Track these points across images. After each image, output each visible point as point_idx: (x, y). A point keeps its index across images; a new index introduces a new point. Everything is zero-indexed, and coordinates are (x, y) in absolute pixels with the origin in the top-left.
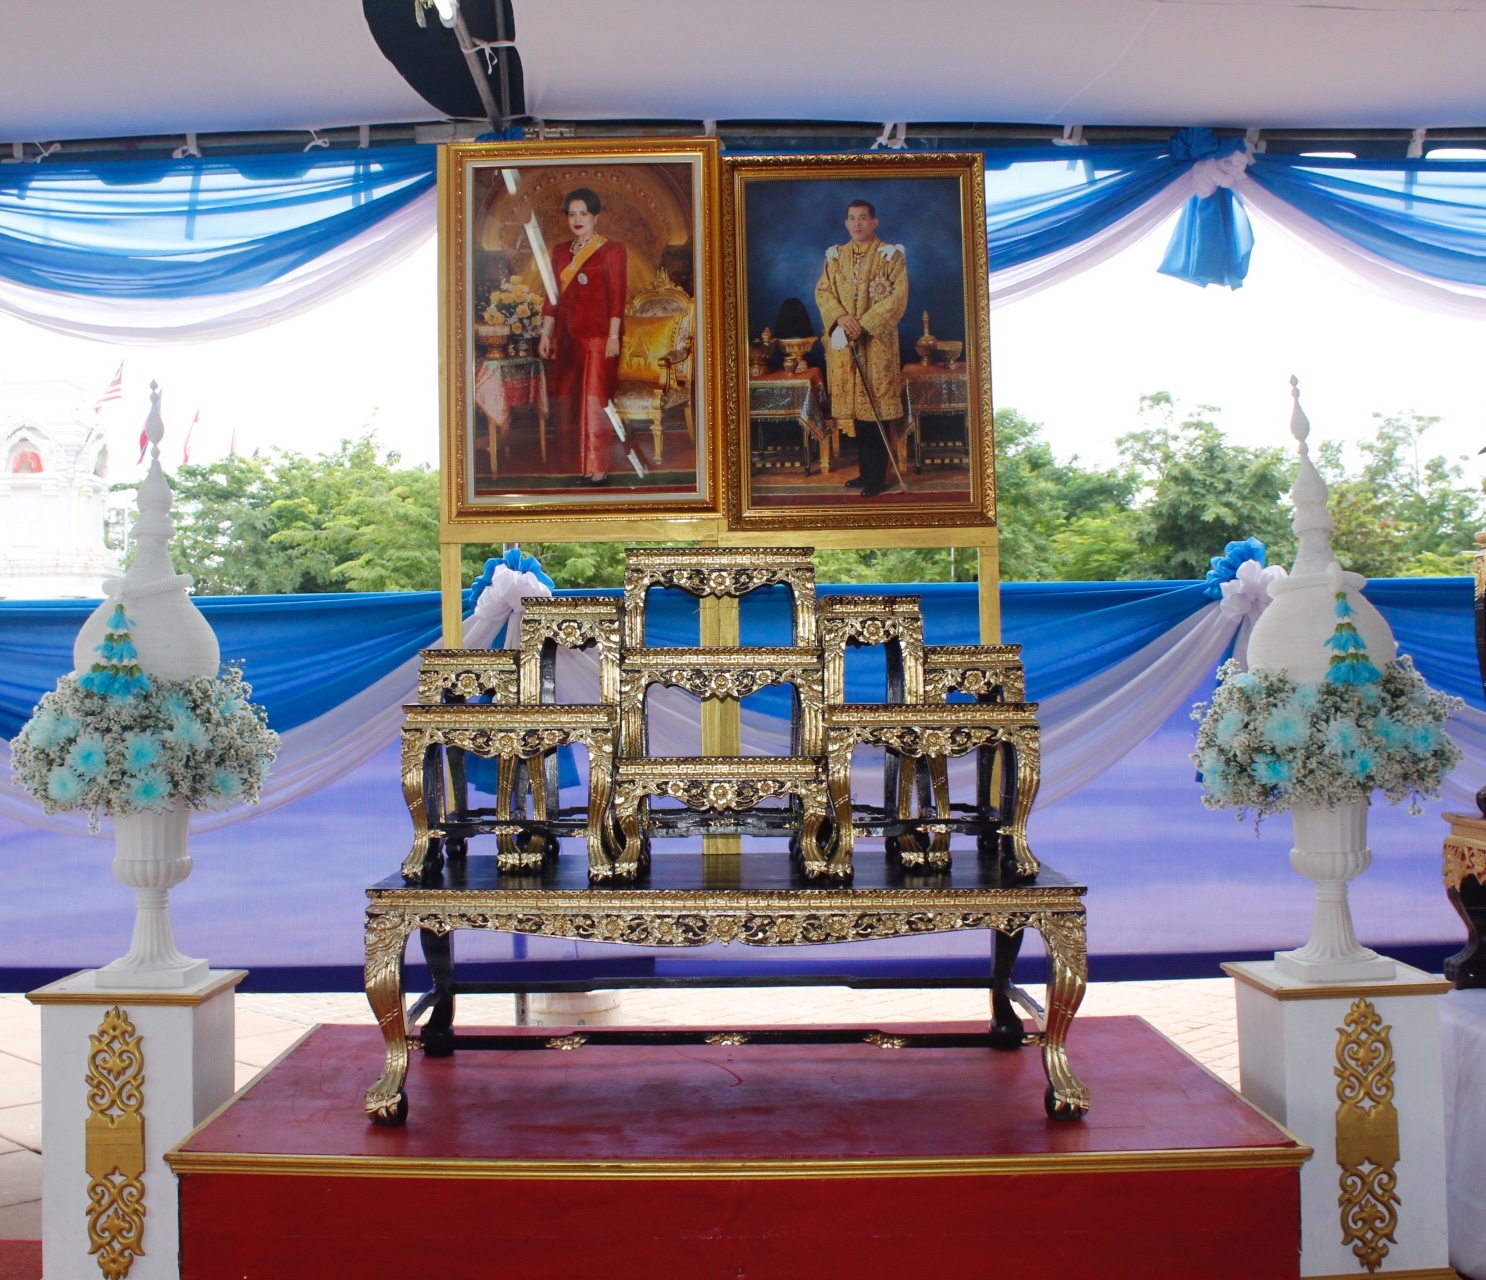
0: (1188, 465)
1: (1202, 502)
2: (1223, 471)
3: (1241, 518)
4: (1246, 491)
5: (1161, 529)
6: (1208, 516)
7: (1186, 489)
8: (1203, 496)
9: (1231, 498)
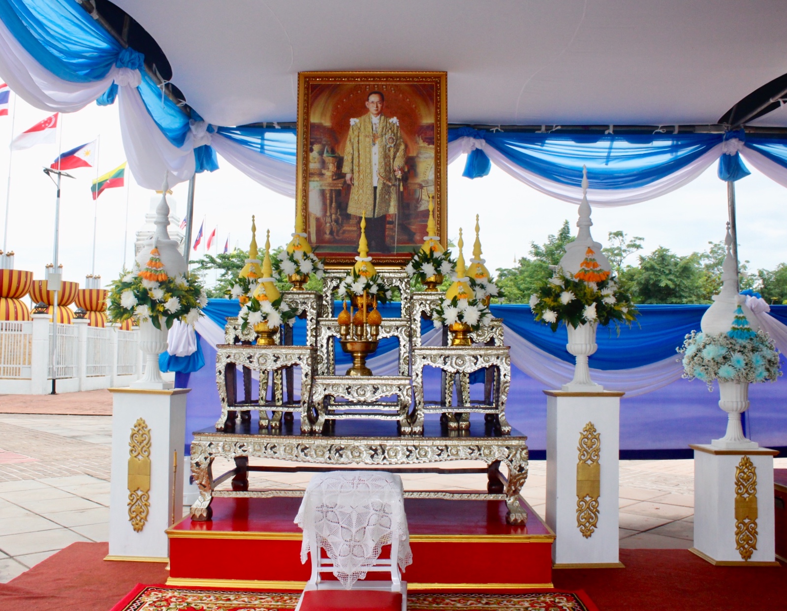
0: (653, 263)
1: (659, 278)
2: (668, 265)
3: (676, 285)
4: (678, 274)
5: (641, 290)
6: (663, 284)
7: (653, 273)
8: (660, 276)
9: (672, 277)
